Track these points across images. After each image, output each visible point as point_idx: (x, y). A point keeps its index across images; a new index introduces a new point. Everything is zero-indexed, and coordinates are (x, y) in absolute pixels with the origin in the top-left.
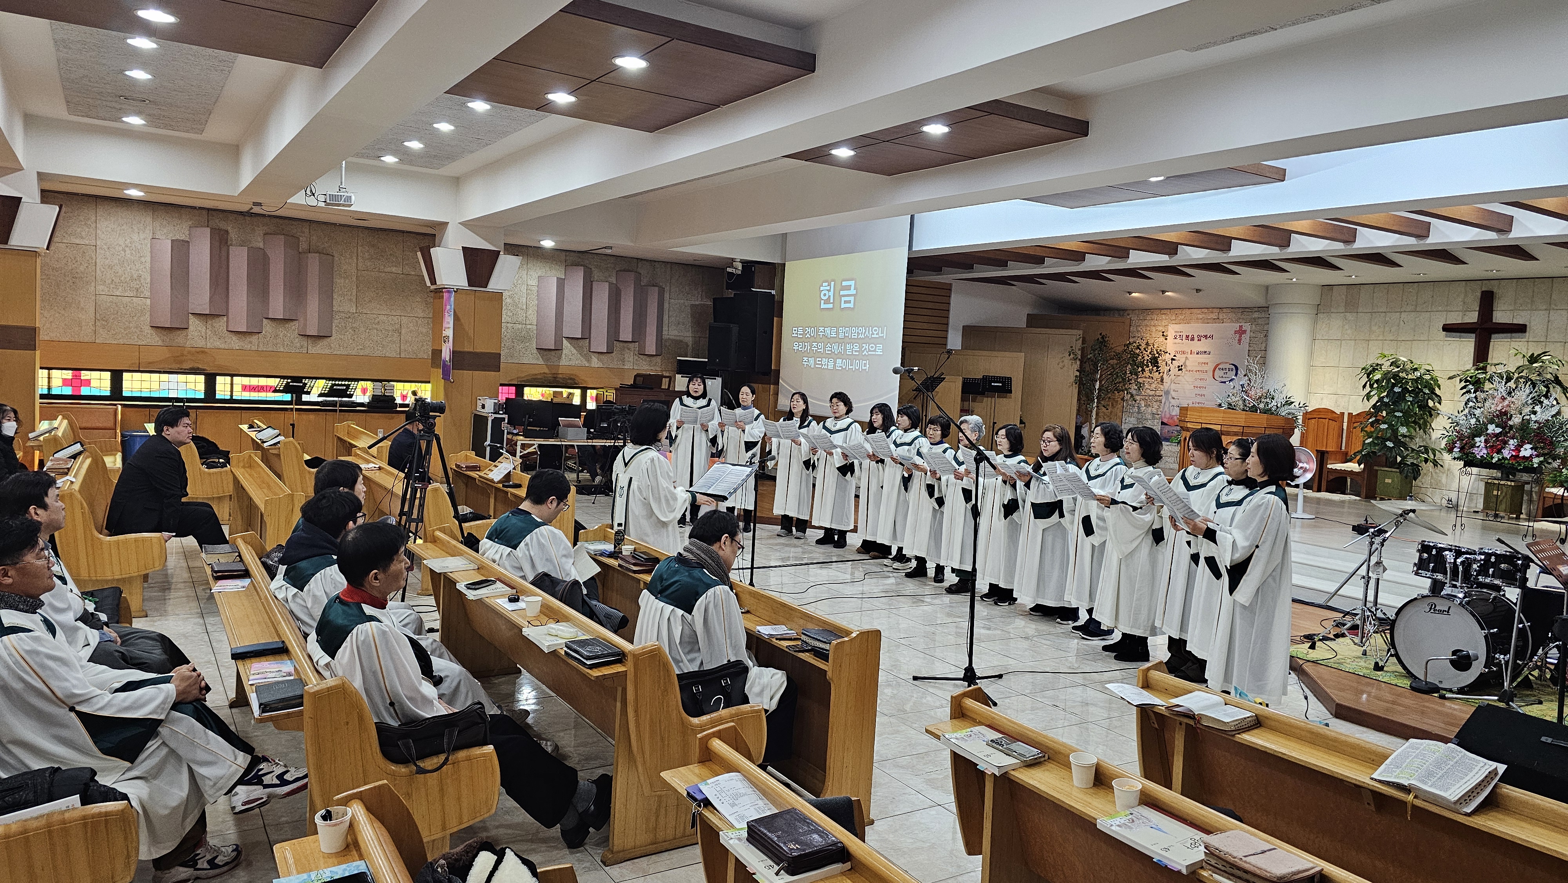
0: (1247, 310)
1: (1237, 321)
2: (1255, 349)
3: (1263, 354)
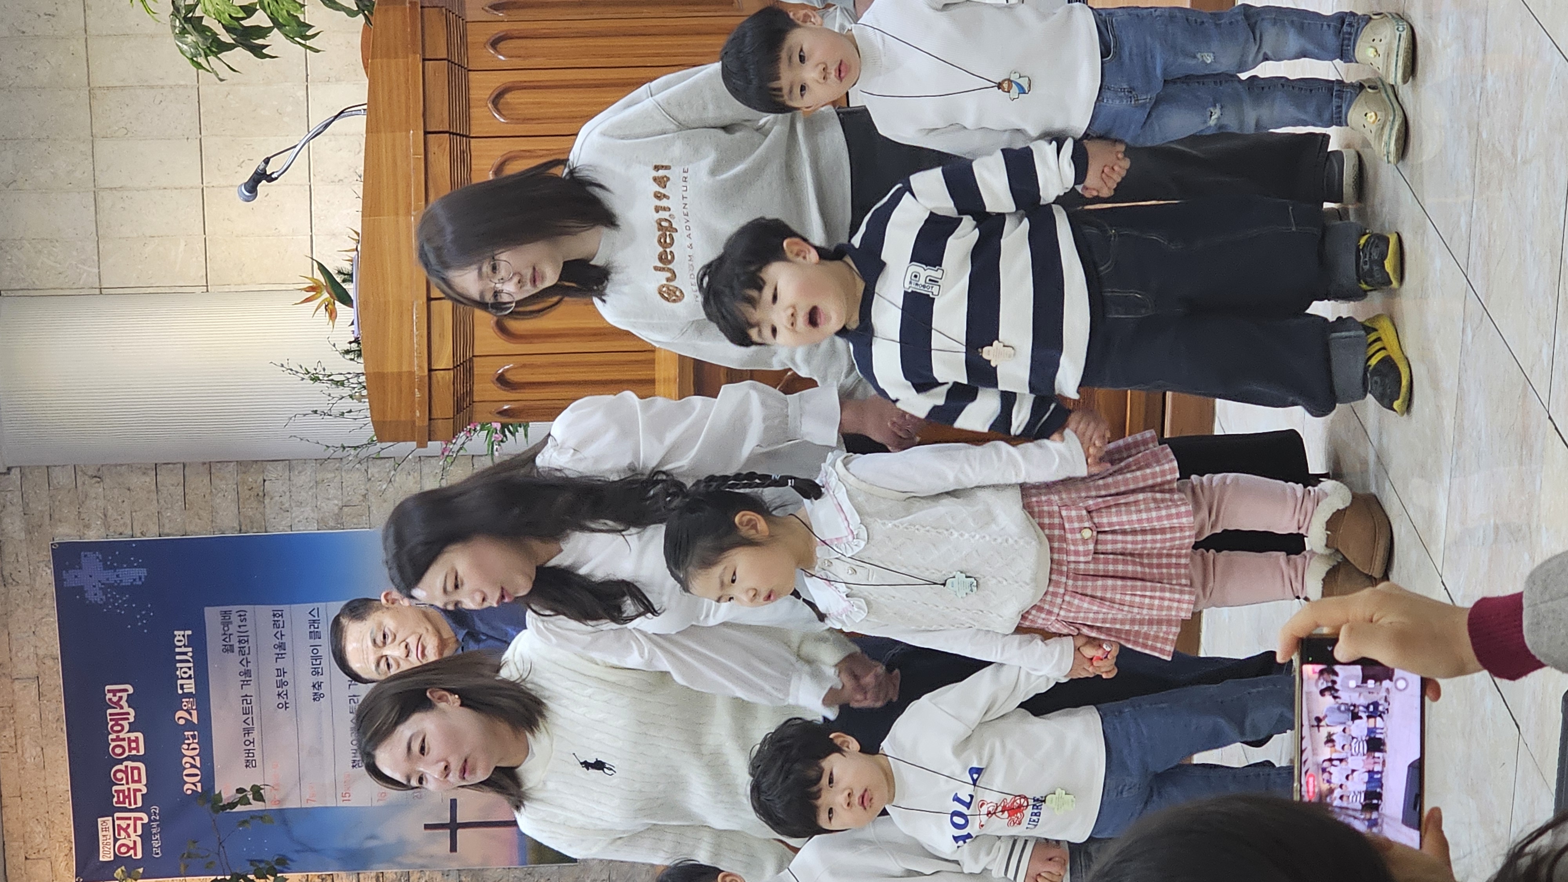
2: (153, 508)
3: (170, 480)
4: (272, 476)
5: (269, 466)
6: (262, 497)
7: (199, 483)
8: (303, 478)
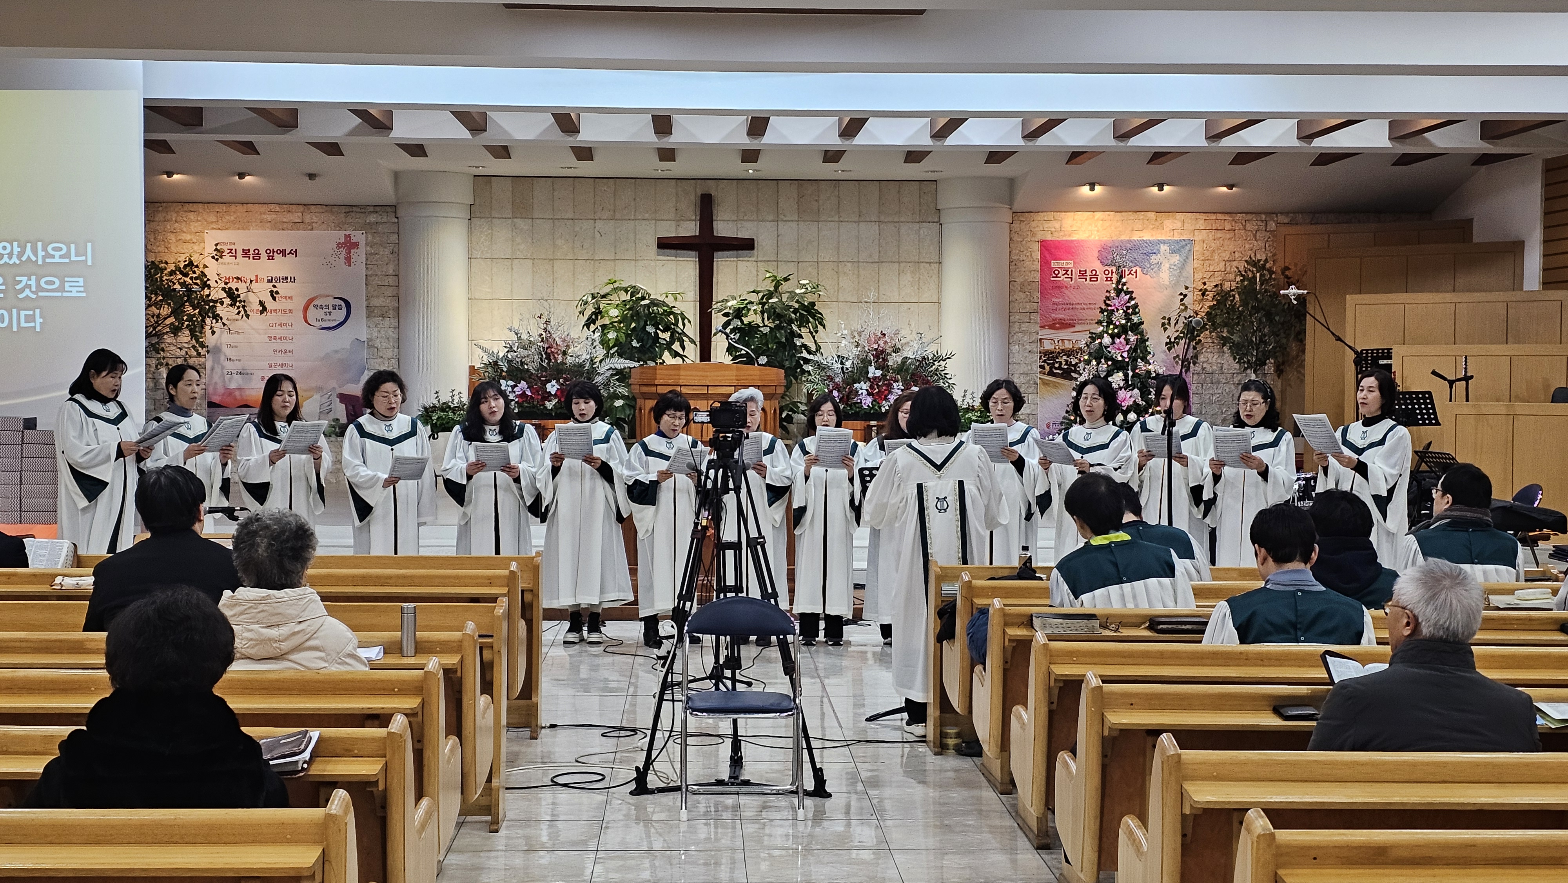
0: (355, 209)
1: (339, 227)
2: (379, 273)
3: (392, 280)
4: (392, 321)
5: (397, 320)
6: (383, 316)
7: (389, 292)
8: (390, 332)
